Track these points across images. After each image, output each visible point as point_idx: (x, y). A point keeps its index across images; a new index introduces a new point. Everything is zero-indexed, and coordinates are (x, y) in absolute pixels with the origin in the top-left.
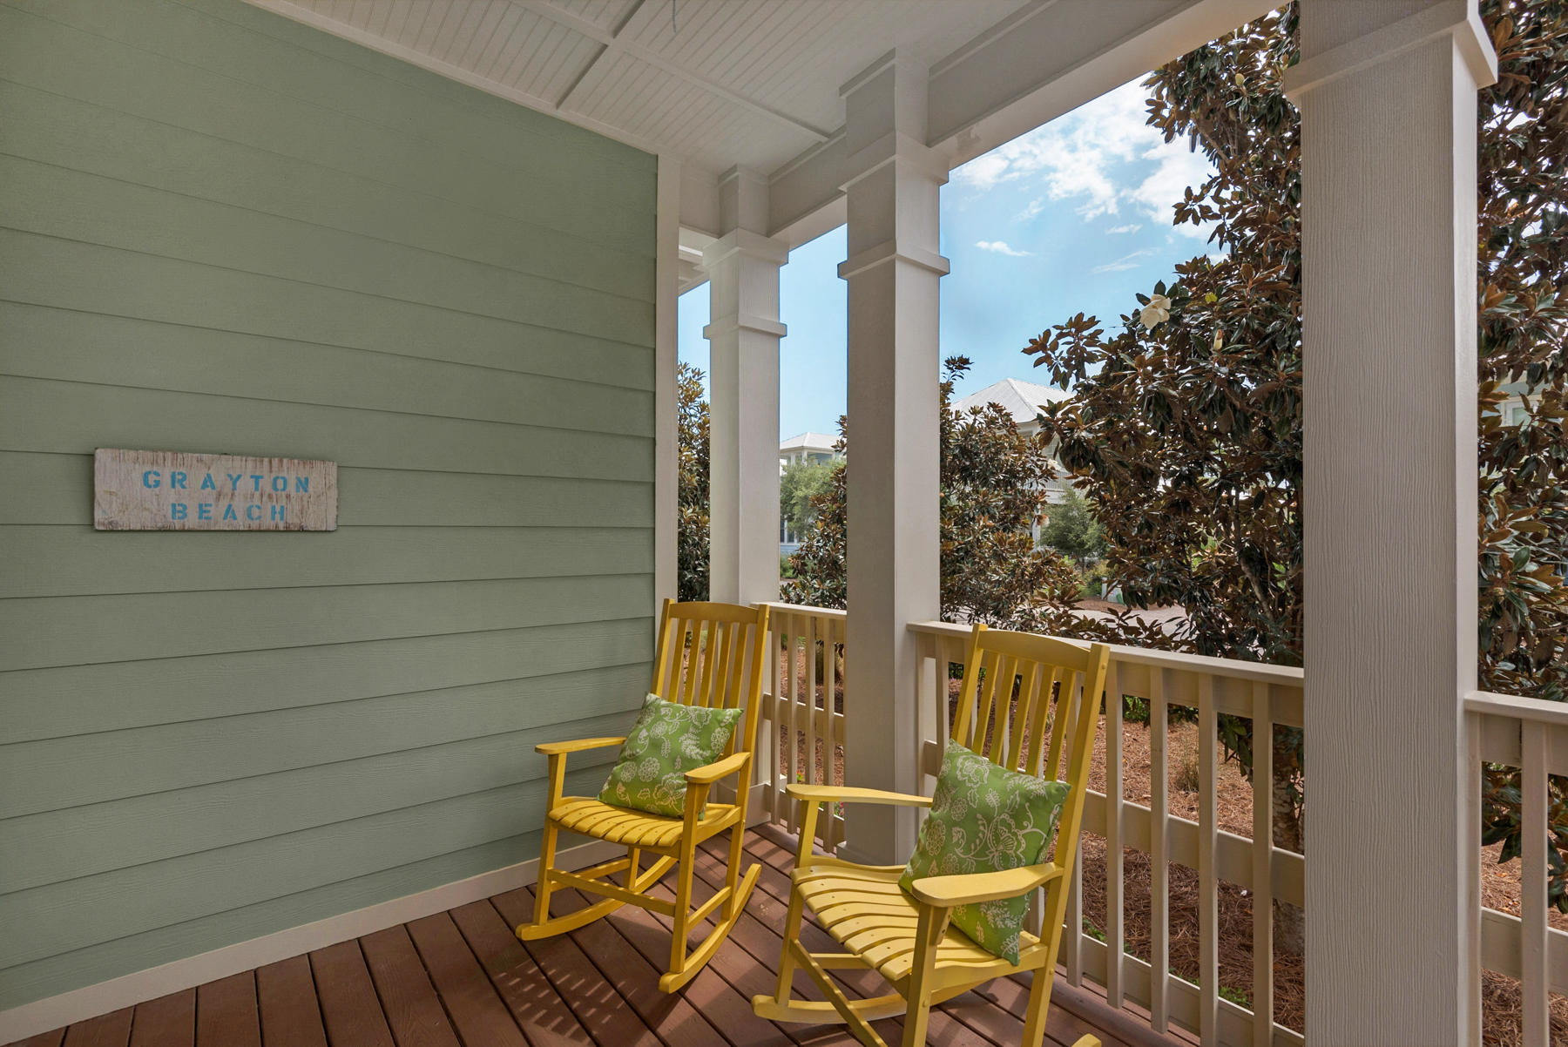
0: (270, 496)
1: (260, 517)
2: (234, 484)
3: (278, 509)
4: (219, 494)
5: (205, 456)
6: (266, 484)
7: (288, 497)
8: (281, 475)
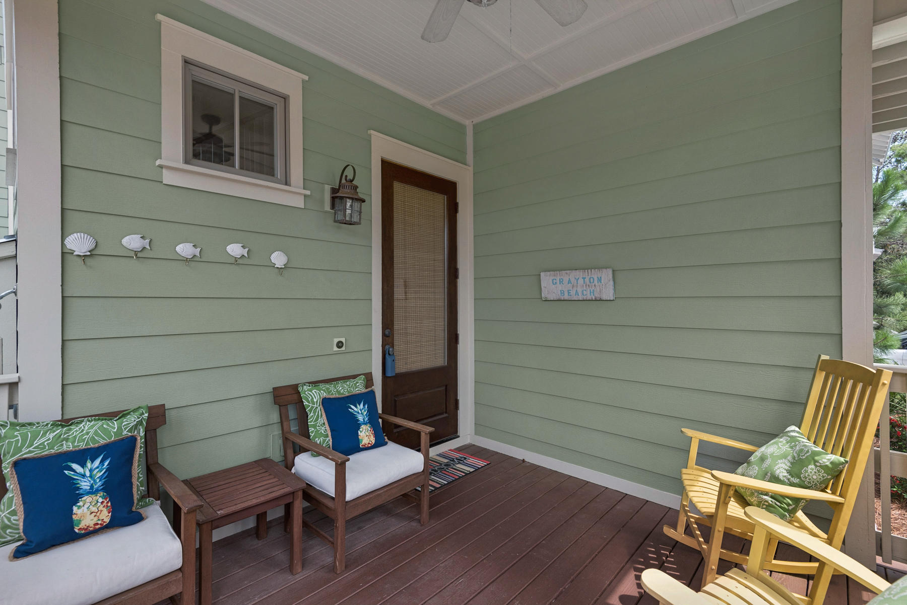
0: (589, 286)
1: (586, 295)
2: (577, 282)
3: (592, 291)
4: (573, 286)
5: (568, 272)
6: (587, 280)
7: (595, 285)
8: (592, 276)
